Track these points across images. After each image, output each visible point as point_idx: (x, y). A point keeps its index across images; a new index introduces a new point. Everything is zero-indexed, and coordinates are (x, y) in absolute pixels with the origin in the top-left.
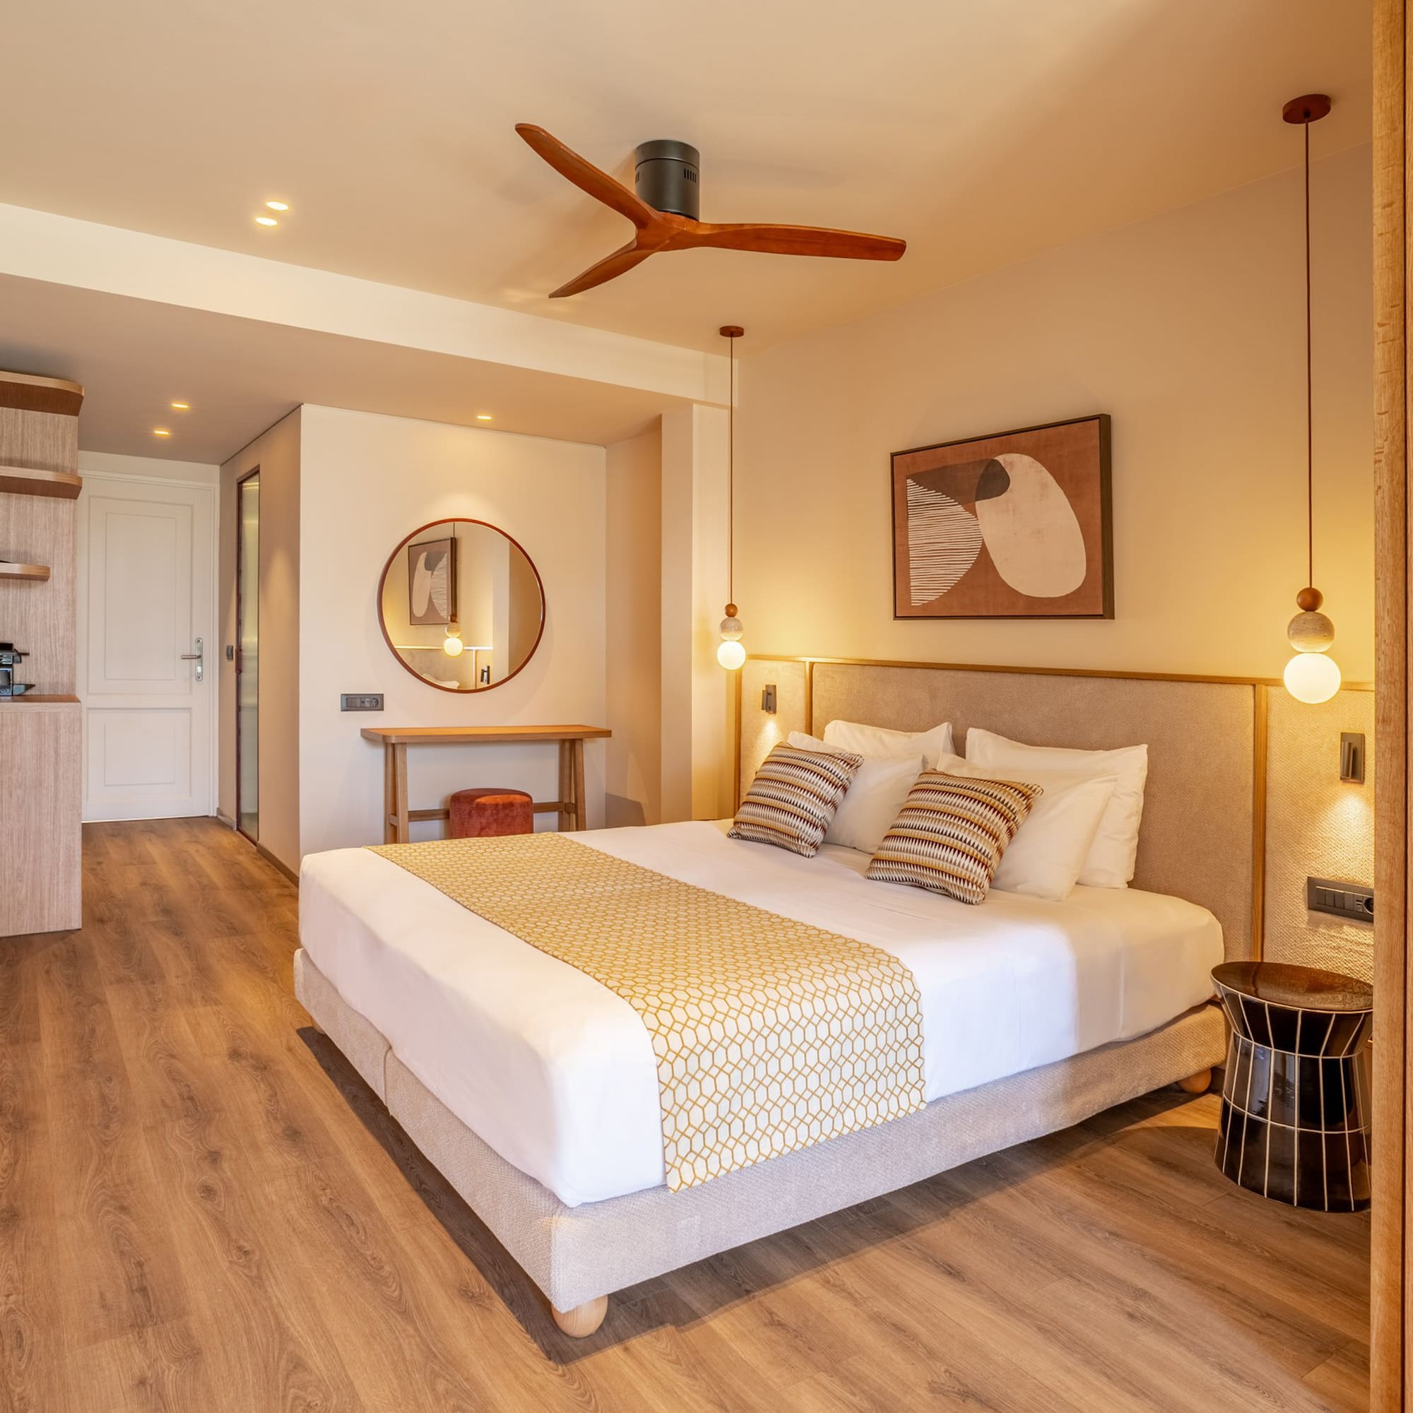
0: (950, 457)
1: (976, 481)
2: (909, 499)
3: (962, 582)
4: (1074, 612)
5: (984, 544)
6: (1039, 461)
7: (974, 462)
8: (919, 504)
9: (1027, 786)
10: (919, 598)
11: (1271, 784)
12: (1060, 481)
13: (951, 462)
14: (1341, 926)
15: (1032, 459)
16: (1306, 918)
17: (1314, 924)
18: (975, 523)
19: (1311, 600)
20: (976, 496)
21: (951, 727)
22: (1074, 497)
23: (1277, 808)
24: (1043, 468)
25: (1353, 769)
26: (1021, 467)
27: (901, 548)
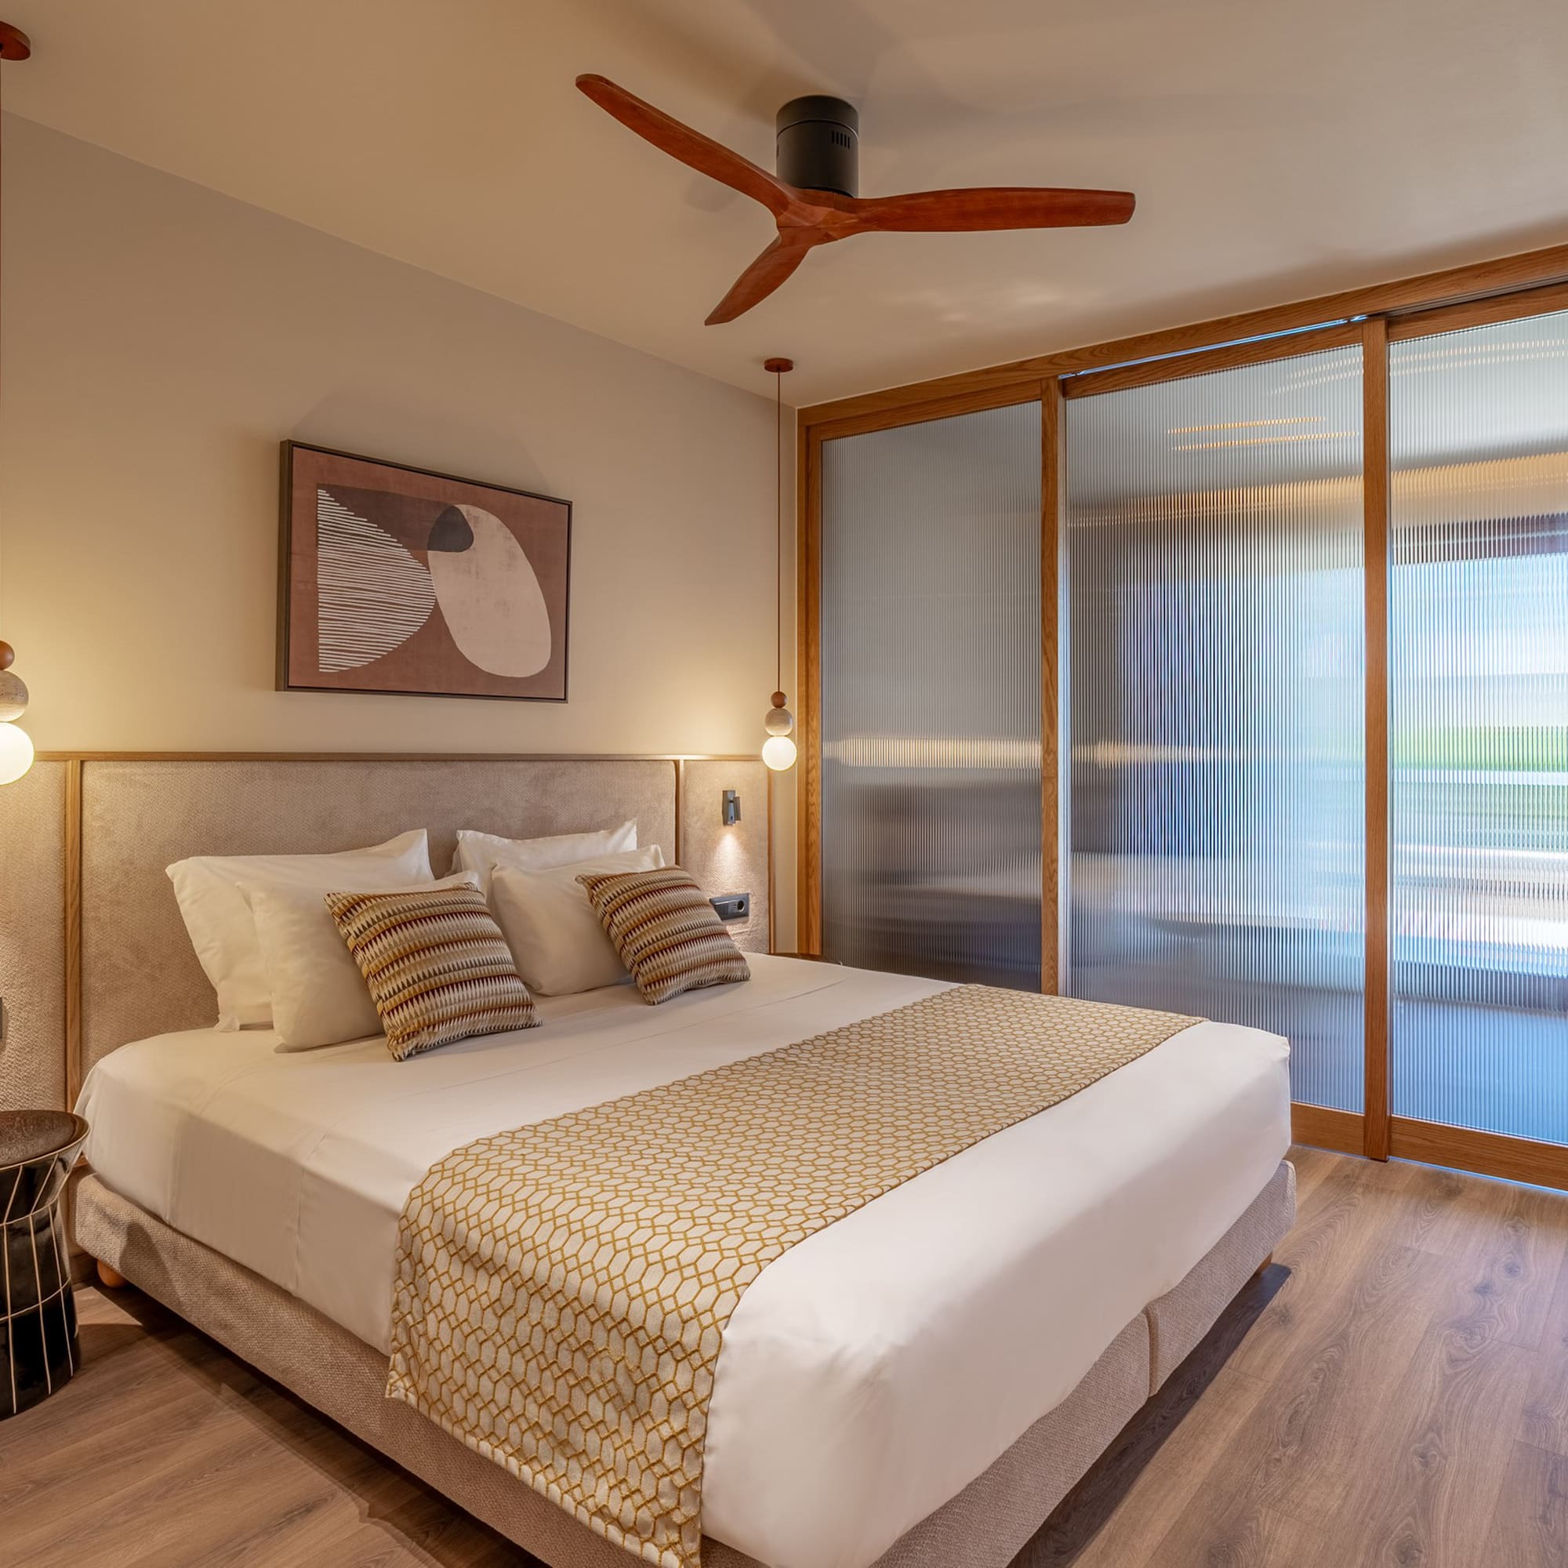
0: (393, 482)
1: (430, 525)
2: (320, 517)
3: (404, 647)
4: (538, 694)
5: (437, 605)
6: (508, 527)
7: (428, 501)
8: (337, 530)
11: (687, 835)
12: (529, 556)
15: (500, 522)
18: (427, 576)
19: (780, 701)
20: (429, 544)
22: (542, 573)
26: (485, 525)
27: (302, 587)
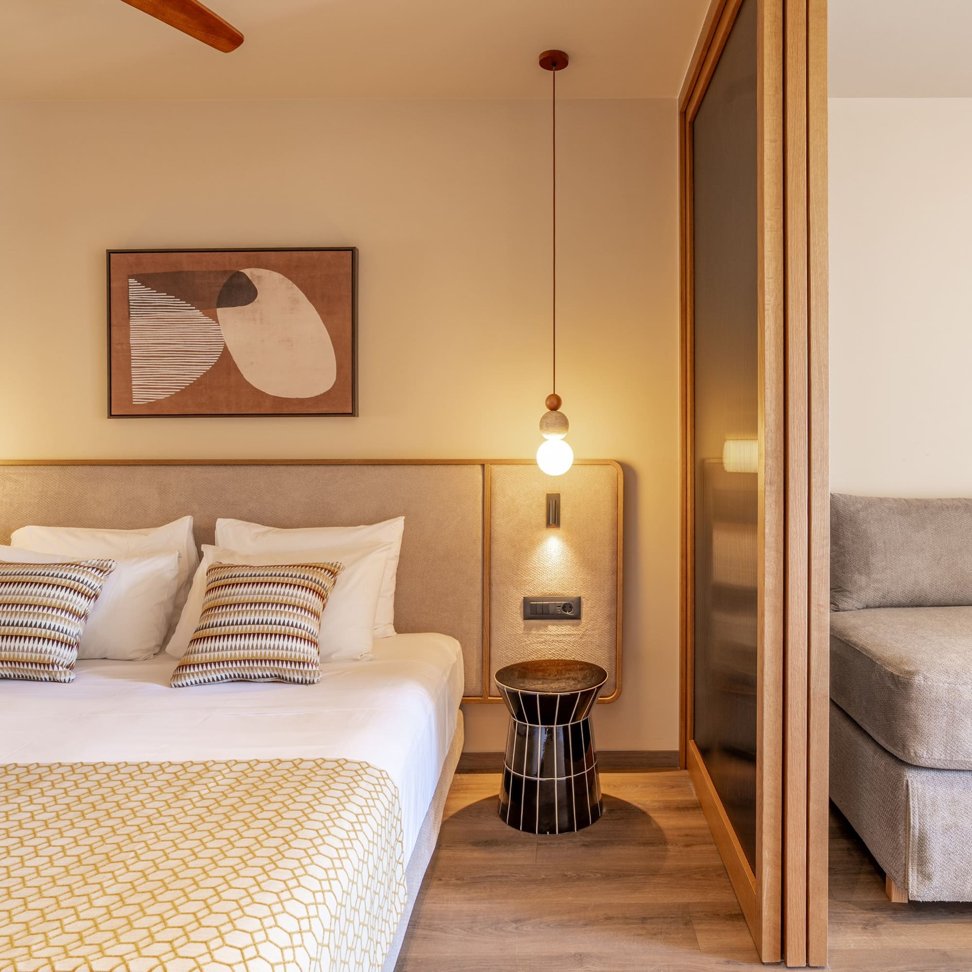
0: (186, 263)
1: (218, 289)
2: (131, 298)
3: (199, 382)
4: (324, 411)
5: (226, 348)
6: (290, 279)
7: (216, 271)
8: (145, 305)
9: (332, 564)
10: (139, 397)
11: (495, 535)
12: (311, 298)
13: (186, 268)
14: (546, 626)
15: (283, 276)
16: (522, 626)
17: (528, 629)
18: (216, 327)
19: (554, 403)
20: (218, 303)
21: (192, 520)
22: (326, 312)
23: (500, 551)
24: (295, 286)
25: (553, 518)
26: (270, 282)
27: (119, 347)
